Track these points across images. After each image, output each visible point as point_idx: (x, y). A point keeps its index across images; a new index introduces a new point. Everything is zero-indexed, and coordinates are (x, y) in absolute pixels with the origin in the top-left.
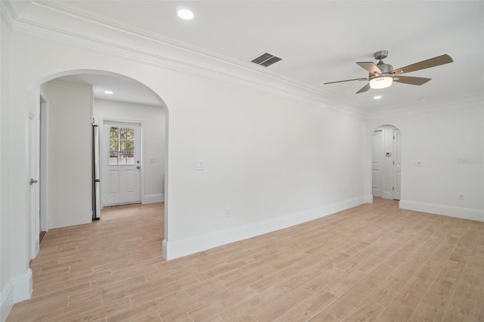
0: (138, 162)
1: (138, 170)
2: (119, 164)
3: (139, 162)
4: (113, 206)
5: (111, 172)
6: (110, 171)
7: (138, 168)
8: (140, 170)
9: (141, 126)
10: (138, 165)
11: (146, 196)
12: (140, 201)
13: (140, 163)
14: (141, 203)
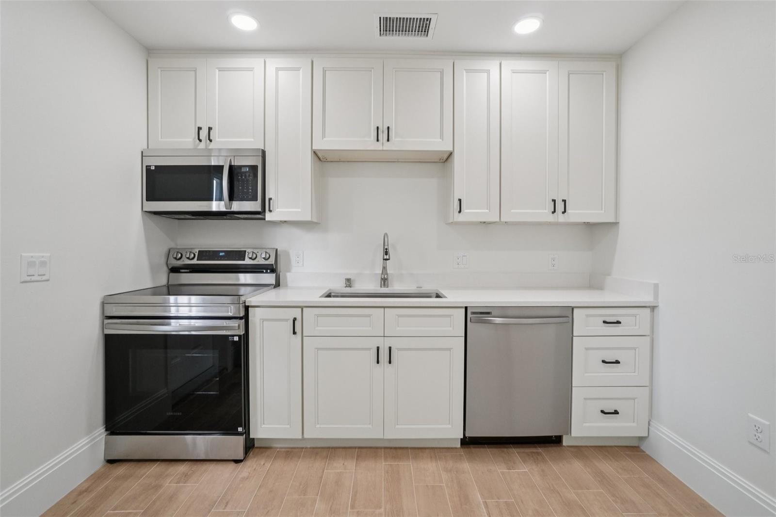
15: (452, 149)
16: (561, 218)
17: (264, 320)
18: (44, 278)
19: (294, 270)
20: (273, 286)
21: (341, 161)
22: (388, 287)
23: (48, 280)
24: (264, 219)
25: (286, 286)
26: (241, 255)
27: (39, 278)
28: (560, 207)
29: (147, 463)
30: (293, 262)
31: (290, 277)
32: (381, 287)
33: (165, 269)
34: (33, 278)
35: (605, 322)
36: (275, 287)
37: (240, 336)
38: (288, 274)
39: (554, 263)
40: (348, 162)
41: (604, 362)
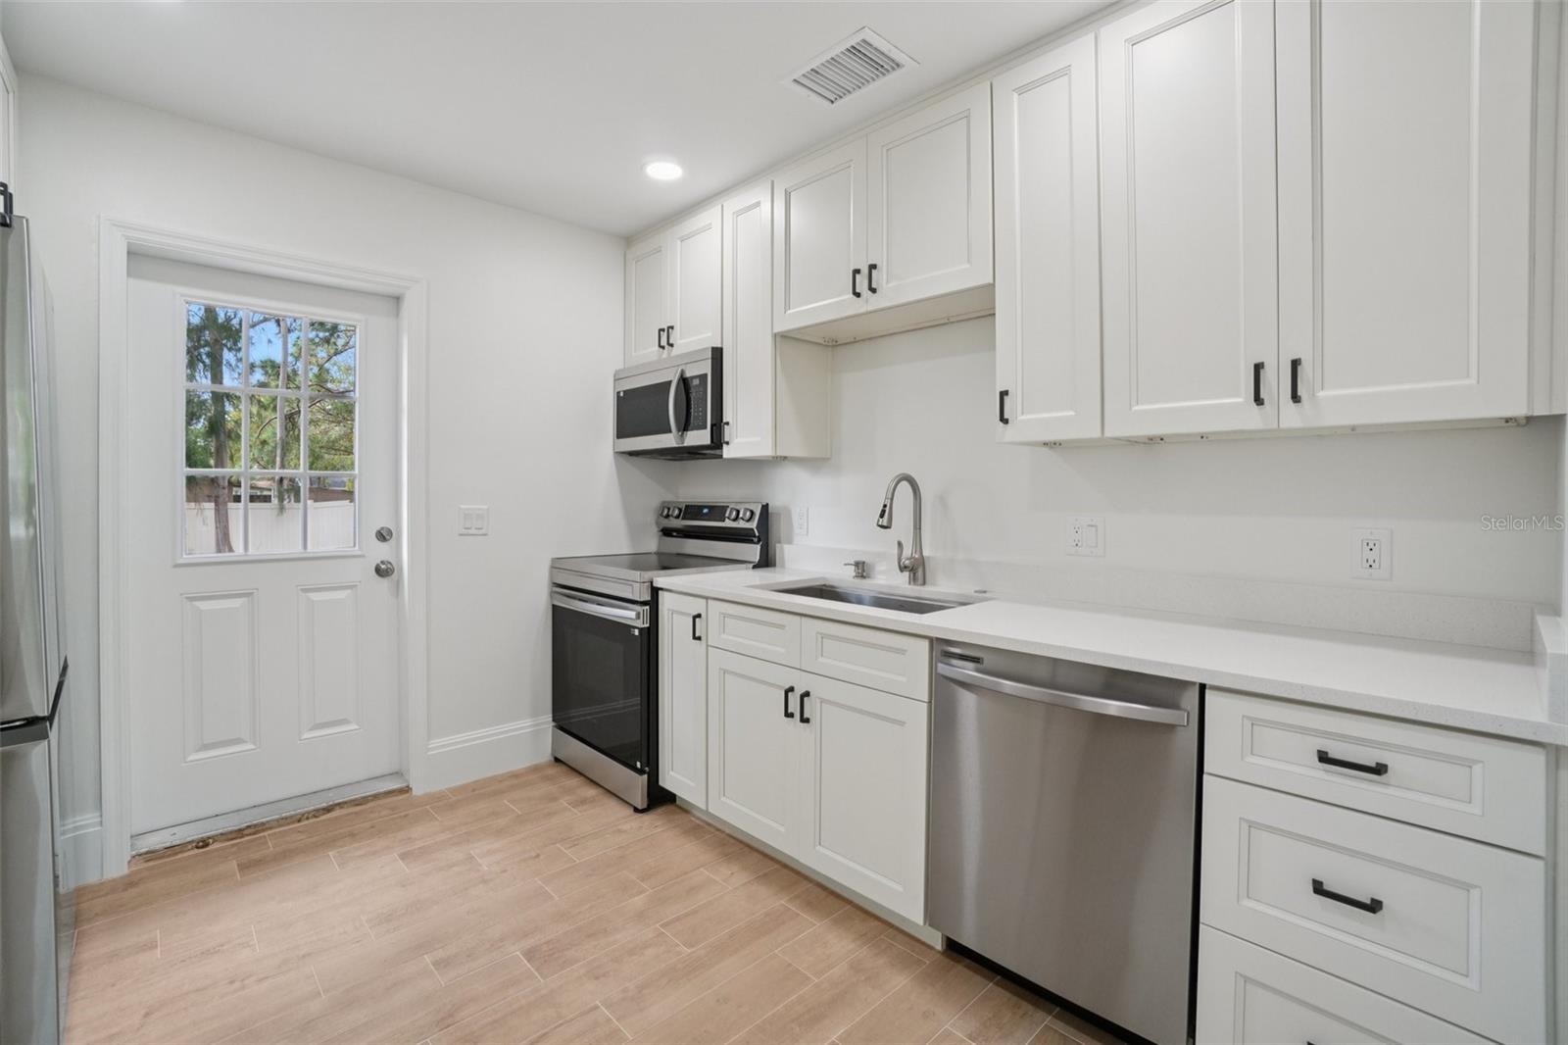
0: (383, 536)
1: (384, 583)
2: (251, 551)
3: (390, 533)
4: (215, 838)
5: (197, 604)
6: (191, 599)
7: (383, 571)
8: (398, 585)
9: (397, 314)
10: (381, 552)
11: (435, 743)
12: (397, 774)
13: (392, 541)
14: (407, 790)
15: (992, 282)
16: (1292, 417)
17: (673, 612)
18: (481, 532)
19: (797, 539)
20: (751, 565)
21: (858, 341)
22: (924, 583)
23: (485, 535)
24: (721, 457)
25: (783, 566)
26: (717, 511)
27: (476, 532)
28: (1276, 382)
29: (574, 773)
30: (796, 530)
31: (786, 552)
32: (910, 583)
33: (654, 530)
34: (470, 532)
35: (1324, 758)
36: (754, 567)
37: (641, 630)
38: (787, 548)
39: (1371, 556)
40: (870, 339)
41: (1318, 888)
